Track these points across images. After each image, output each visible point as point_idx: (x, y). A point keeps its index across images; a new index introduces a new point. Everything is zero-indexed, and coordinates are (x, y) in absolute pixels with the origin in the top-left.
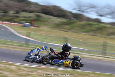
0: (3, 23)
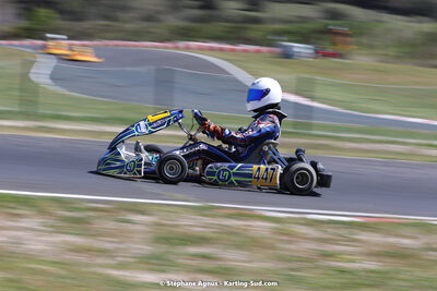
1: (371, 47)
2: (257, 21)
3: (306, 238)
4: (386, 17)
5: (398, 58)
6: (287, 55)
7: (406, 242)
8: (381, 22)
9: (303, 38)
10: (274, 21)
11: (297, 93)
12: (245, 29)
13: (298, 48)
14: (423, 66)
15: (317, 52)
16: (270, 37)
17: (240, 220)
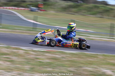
0: (9, 9)
16: (28, 6)
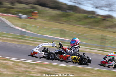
1: (42, 17)
2: (13, 8)
3: (22, 67)
4: (47, 9)
5: (50, 20)
6: (20, 18)
7: (49, 70)
8: (46, 10)
9: (25, 13)
10: (17, 8)
11: (22, 28)
12: (9, 10)
13: (23, 16)
14: (56, 23)
15: (28, 17)
16: (16, 13)
17: (5, 61)
